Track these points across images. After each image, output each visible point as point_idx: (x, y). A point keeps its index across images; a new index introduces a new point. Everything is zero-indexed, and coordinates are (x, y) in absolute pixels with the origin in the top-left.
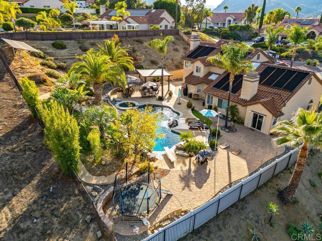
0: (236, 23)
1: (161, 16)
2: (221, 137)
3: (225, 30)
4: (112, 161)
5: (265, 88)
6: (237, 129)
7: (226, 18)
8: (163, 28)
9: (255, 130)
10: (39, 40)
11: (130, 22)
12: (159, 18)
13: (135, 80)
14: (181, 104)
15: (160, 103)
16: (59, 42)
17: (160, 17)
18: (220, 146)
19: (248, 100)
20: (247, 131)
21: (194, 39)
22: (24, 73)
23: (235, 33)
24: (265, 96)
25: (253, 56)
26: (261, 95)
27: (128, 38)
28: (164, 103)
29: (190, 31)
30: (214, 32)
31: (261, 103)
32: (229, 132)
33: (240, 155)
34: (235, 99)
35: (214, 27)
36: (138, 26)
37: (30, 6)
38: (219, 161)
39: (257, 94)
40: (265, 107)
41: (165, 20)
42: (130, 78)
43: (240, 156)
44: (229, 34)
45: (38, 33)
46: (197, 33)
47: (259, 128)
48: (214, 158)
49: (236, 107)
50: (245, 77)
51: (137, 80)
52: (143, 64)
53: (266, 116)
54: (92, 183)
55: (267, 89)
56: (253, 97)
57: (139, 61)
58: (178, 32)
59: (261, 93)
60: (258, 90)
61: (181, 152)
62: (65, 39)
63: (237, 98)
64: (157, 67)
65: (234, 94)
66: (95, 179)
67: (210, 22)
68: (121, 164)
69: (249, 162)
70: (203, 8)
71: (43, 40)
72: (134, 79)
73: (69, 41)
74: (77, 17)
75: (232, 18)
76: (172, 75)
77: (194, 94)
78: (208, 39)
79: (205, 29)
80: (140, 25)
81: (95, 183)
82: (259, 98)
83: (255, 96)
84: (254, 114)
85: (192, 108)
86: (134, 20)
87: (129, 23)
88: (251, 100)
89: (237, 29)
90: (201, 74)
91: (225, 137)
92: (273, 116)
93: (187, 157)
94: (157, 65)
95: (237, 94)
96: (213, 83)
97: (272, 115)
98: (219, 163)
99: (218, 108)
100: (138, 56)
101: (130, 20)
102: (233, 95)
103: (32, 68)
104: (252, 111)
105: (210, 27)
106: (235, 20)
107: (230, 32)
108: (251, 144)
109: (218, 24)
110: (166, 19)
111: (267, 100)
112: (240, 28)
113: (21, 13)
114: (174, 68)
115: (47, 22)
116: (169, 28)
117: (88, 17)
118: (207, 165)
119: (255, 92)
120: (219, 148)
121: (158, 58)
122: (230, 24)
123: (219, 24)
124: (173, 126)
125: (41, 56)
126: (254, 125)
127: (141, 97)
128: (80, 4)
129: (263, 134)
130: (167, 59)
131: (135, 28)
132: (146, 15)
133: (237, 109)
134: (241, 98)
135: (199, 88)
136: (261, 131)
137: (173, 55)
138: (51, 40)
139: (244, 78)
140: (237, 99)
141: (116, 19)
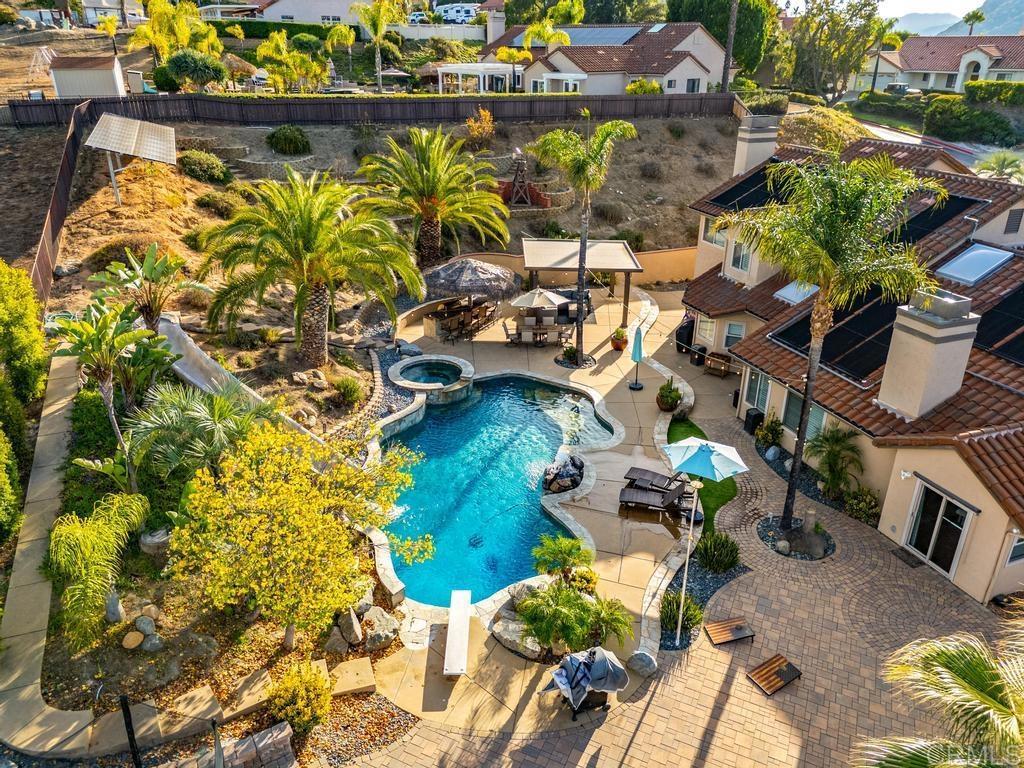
0: (1001, 76)
1: (678, 48)
2: (742, 577)
3: (947, 101)
4: (184, 633)
5: (1003, 373)
6: (838, 545)
7: (961, 57)
8: (681, 89)
9: (922, 563)
10: (231, 122)
11: (559, 67)
12: (668, 53)
13: (489, 280)
14: (641, 389)
15: (562, 376)
16: (288, 130)
17: (674, 49)
18: (711, 628)
19: (907, 421)
20: (881, 563)
21: (752, 132)
22: (108, 229)
23: (985, 114)
24: (997, 413)
25: (984, 216)
26: (977, 404)
27: (536, 123)
28: (579, 378)
29: (779, 102)
30: (902, 107)
31: (958, 447)
32: (788, 555)
33: (788, 697)
34: (851, 403)
35: (904, 90)
36: (582, 81)
37: (283, 17)
38: (665, 713)
39: (958, 394)
40: (978, 473)
41: (688, 59)
42: (474, 270)
43: (781, 707)
44: (958, 118)
45: (229, 101)
46: (811, 111)
47: (944, 557)
48: (651, 689)
49: (852, 441)
50: (904, 314)
51: (498, 278)
52: (563, 221)
53: (979, 512)
54: (14, 744)
55: (1013, 380)
56: (938, 411)
57: (549, 205)
58: (731, 105)
59: (979, 392)
60: (968, 376)
61: (512, 630)
62: (318, 122)
63: (863, 400)
64: (614, 233)
65: (855, 380)
66: (40, 724)
67: (892, 70)
68: (214, 654)
69: (817, 748)
70: (869, 17)
71: (245, 122)
72: (489, 276)
73: (327, 130)
74: (414, 53)
75: (984, 55)
76: (641, 271)
77: (713, 354)
78: (852, 131)
79: (867, 95)
80: (592, 77)
81: (22, 747)
82: (964, 418)
83: (949, 403)
84: (926, 488)
85: (676, 412)
86: (574, 61)
87: (556, 70)
88: (922, 419)
89: (999, 100)
90: (749, 277)
91: (758, 580)
92: (1010, 520)
93: (527, 659)
94: (616, 223)
95: (865, 384)
96: (782, 321)
97: (1005, 518)
98: (661, 727)
99: (786, 430)
100: (551, 190)
101: (559, 59)
102: (849, 384)
103: (150, 214)
104: (916, 474)
105: (891, 88)
106: (997, 63)
107: (963, 107)
108: (873, 644)
109: (926, 77)
110: (693, 58)
111: (997, 438)
112: (1014, 95)
113: (242, 36)
114: (681, 237)
115: (288, 66)
116: (703, 90)
117: (448, 50)
118: (600, 722)
119: (954, 386)
120: (702, 634)
121: (626, 198)
122: (975, 78)
123: (932, 79)
124: (554, 486)
125: (214, 176)
126: (920, 539)
127: (506, 344)
128: (463, 13)
129: (958, 592)
130: (661, 203)
131: (571, 87)
132: (630, 41)
133: (854, 449)
134: (878, 407)
135: (735, 332)
136: (951, 576)
137: (689, 189)
138: (269, 124)
139: (900, 319)
140: (864, 404)
141: (511, 56)
